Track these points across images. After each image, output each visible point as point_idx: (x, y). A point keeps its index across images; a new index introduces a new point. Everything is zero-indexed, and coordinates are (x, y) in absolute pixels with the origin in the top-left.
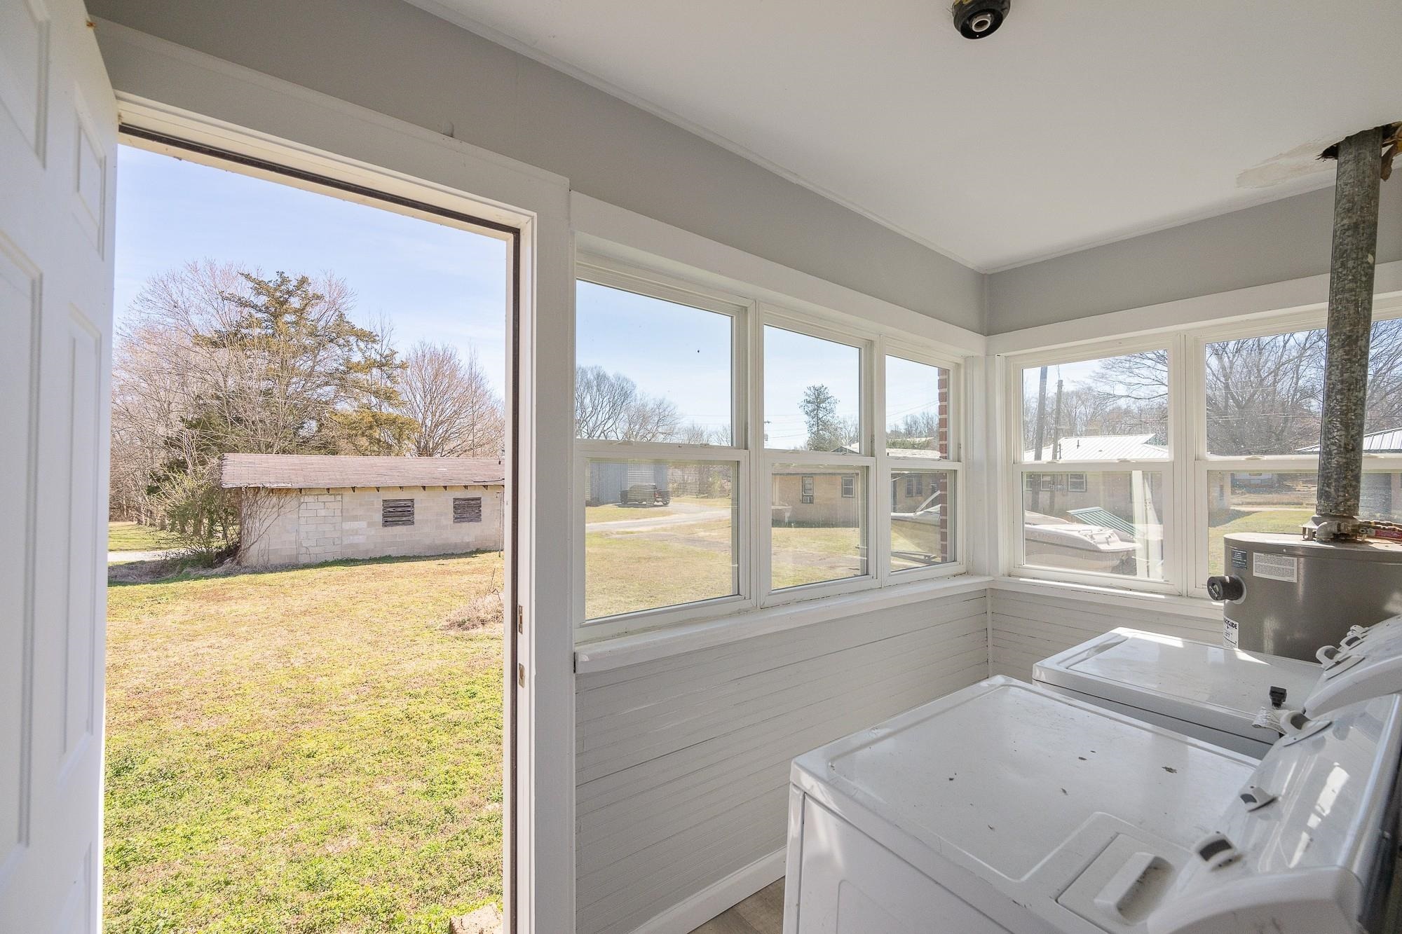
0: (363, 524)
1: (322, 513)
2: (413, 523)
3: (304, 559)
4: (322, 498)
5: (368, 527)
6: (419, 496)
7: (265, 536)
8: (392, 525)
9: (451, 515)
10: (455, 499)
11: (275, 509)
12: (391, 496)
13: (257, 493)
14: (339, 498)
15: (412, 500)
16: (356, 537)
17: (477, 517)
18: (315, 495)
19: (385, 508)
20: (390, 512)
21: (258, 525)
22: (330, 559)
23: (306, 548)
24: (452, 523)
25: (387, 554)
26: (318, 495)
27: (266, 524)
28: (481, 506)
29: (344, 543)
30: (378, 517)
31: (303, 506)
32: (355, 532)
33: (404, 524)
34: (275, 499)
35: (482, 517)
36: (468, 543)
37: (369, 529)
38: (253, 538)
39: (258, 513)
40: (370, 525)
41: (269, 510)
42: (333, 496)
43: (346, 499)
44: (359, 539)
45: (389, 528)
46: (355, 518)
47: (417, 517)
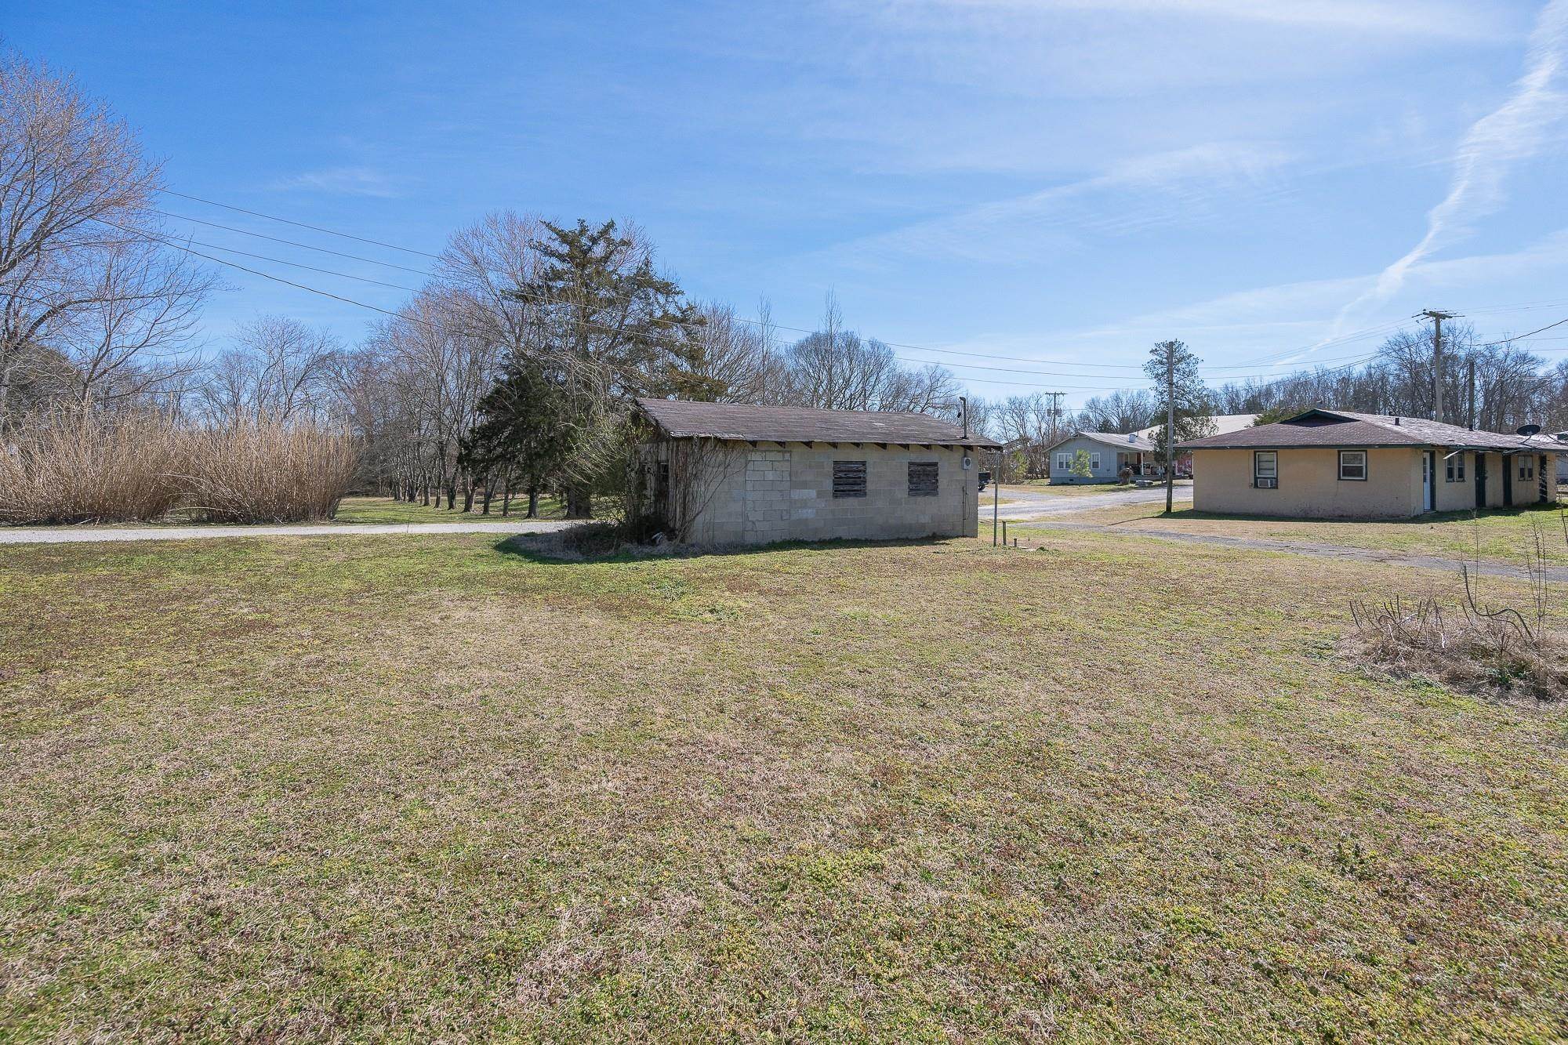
0: (813, 493)
1: (770, 476)
2: (865, 494)
3: (750, 539)
4: (771, 456)
5: (818, 498)
6: (872, 457)
7: (710, 503)
8: (841, 496)
9: (906, 486)
10: (911, 464)
11: (721, 469)
12: (842, 455)
13: (703, 446)
14: (787, 456)
15: (864, 463)
16: (805, 511)
17: (933, 490)
18: (762, 451)
19: (836, 472)
20: (841, 478)
21: (703, 489)
22: (778, 540)
23: (753, 523)
24: (906, 496)
25: (837, 535)
26: (765, 451)
27: (712, 488)
28: (937, 474)
29: (793, 518)
30: (828, 485)
31: (750, 466)
32: (804, 504)
33: (855, 495)
34: (721, 455)
35: (938, 490)
36: (923, 526)
37: (818, 500)
38: (698, 507)
39: (704, 472)
40: (820, 495)
41: (715, 470)
42: (781, 454)
43: (796, 458)
44: (808, 513)
45: (840, 500)
46: (805, 485)
47: (870, 486)
